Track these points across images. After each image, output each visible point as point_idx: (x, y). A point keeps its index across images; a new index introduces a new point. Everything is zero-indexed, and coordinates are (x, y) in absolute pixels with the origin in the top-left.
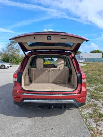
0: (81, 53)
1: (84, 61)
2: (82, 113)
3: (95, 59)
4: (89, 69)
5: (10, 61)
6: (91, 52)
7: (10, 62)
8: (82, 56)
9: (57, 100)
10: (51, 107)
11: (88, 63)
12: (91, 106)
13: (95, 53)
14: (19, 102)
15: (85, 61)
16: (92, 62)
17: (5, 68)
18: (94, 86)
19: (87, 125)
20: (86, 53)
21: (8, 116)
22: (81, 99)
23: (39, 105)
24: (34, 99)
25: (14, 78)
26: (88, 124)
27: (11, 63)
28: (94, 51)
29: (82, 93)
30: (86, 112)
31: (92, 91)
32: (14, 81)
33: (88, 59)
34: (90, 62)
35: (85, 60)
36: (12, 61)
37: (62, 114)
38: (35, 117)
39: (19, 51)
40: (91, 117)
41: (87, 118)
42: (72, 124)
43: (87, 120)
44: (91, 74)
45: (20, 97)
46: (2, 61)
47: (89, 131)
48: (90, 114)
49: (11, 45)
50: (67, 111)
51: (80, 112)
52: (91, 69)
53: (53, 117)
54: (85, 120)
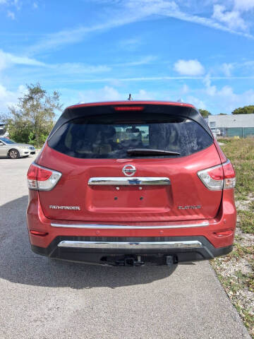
0: (210, 114)
1: (218, 135)
2: (223, 274)
3: (245, 128)
4: (231, 155)
5: (33, 139)
6: (235, 113)
7: (33, 142)
8: (211, 123)
9: (153, 239)
10: (137, 260)
11: (228, 139)
12: (246, 252)
13: (246, 113)
14: (45, 246)
15: (221, 135)
16: (238, 137)
17: (19, 157)
18: (248, 198)
19: (238, 308)
20: (221, 114)
21: (18, 284)
22: (220, 236)
23: (101, 256)
24: (87, 239)
25: (31, 181)
26: (241, 307)
27: (33, 144)
28: (243, 109)
29: (223, 219)
30: (232, 271)
31: (243, 212)
32: (31, 190)
33: (227, 129)
34: (233, 136)
35: (219, 133)
36: (37, 138)
37: (166, 276)
38: (91, 286)
39: (53, 113)
40: (248, 284)
41: (235, 288)
42: (197, 307)
43: (238, 293)
44: (239, 168)
45: (47, 234)
46: (11, 140)
47: (246, 326)
48: (244, 276)
49: (31, 98)
50: (180, 267)
51: (215, 270)
52: (237, 154)
53: (141, 286)
54: (231, 293)
